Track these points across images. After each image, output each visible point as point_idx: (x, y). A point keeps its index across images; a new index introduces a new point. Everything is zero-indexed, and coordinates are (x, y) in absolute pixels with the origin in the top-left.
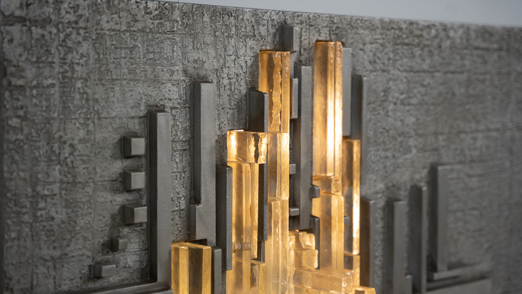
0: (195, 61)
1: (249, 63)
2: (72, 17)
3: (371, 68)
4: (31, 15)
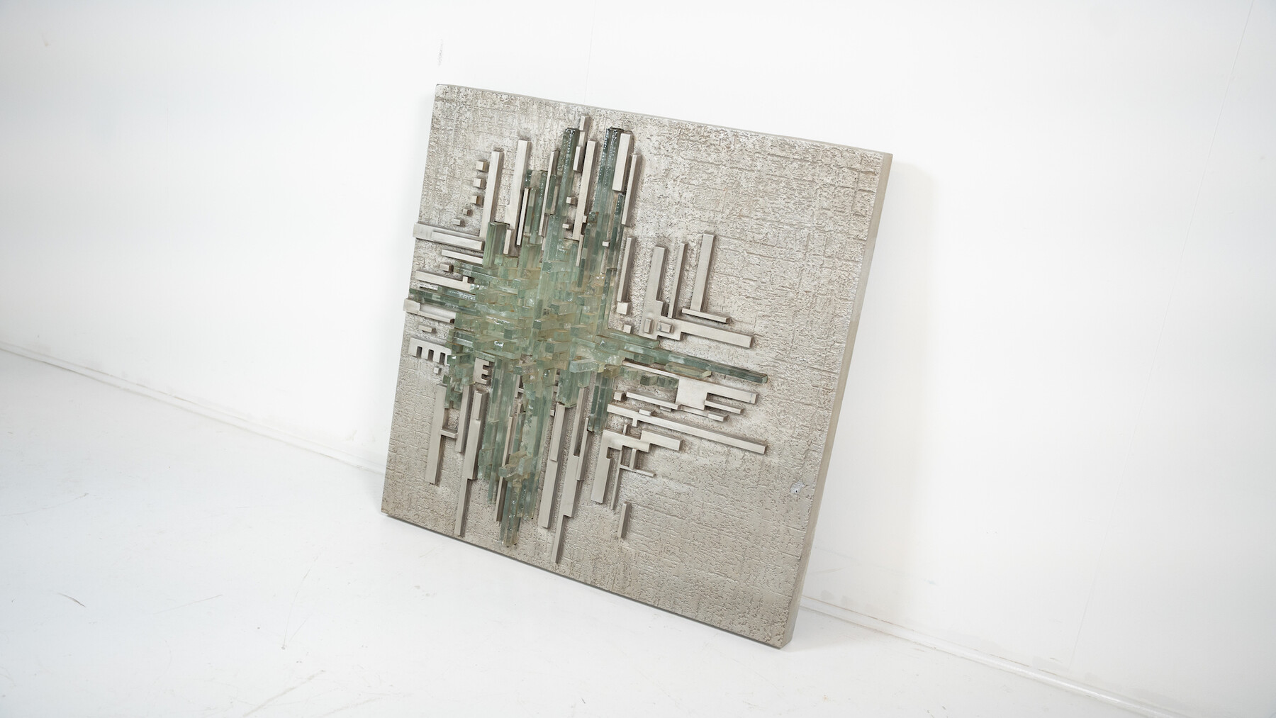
0: (525, 129)
1: (559, 134)
2: (464, 100)
3: (655, 152)
4: (447, 98)
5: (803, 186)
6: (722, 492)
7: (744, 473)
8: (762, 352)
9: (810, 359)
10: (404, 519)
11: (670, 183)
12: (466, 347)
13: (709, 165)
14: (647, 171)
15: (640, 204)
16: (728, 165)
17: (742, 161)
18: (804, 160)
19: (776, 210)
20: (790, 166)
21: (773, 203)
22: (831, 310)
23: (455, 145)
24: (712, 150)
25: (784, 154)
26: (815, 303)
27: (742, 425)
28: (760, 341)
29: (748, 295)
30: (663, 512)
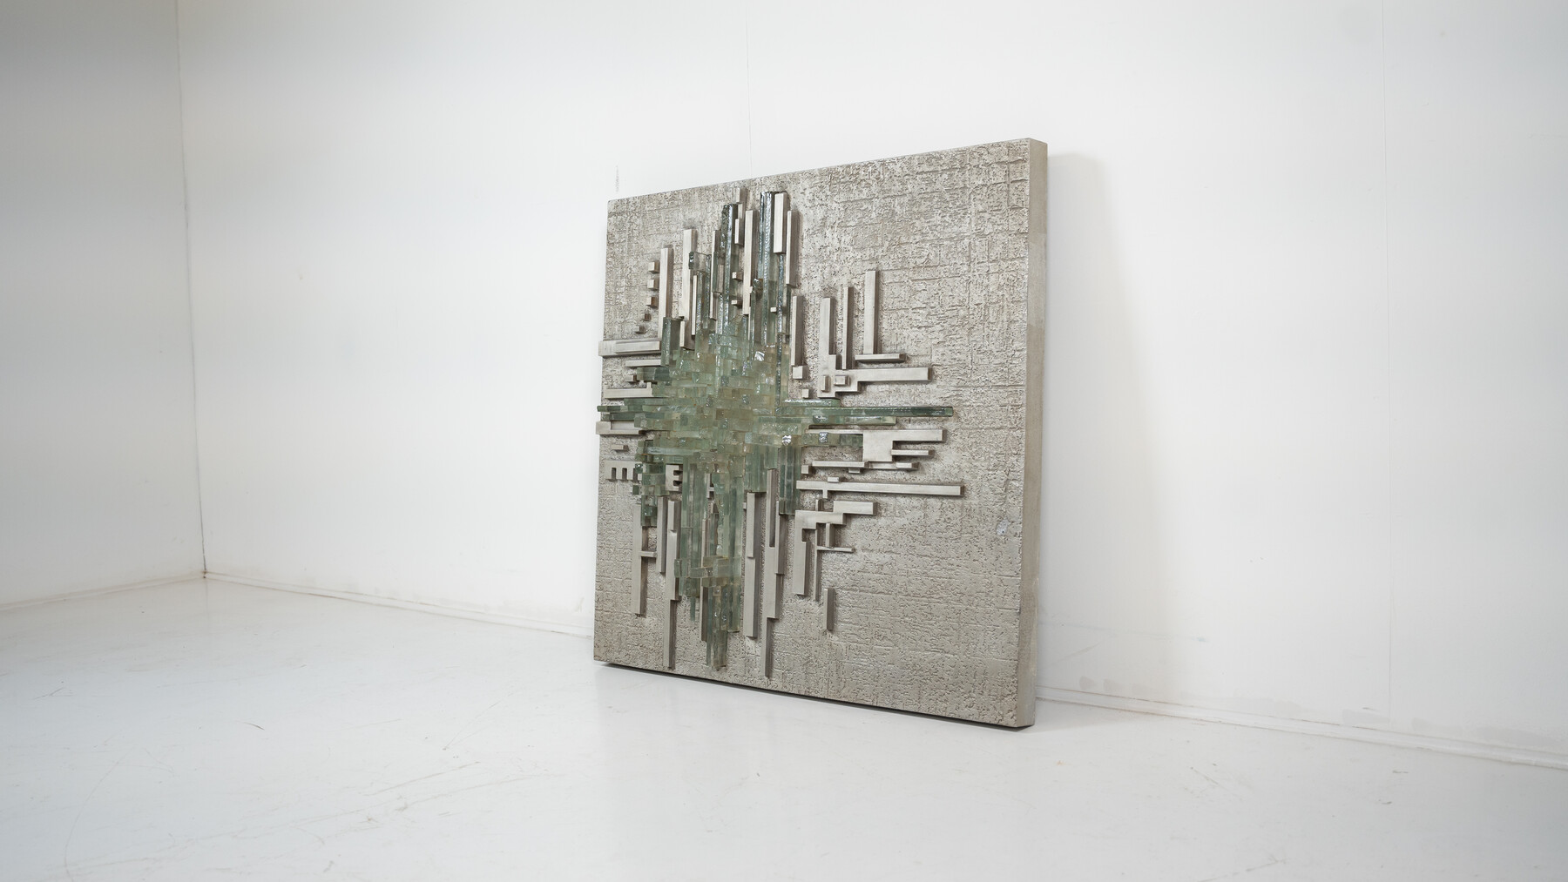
1: (721, 215)
2: (633, 209)
4: (618, 212)
5: (956, 196)
6: (926, 553)
7: (945, 525)
8: (942, 384)
9: (992, 377)
10: (616, 663)
11: (828, 232)
12: (657, 456)
13: (863, 202)
14: (805, 226)
15: (803, 262)
16: (881, 196)
17: (893, 188)
18: (953, 169)
19: (934, 228)
20: (940, 178)
21: (929, 222)
22: (1005, 318)
23: (630, 255)
24: (863, 185)
25: (932, 169)
26: (989, 314)
27: (934, 469)
28: (938, 371)
29: (920, 325)
30: (868, 592)
